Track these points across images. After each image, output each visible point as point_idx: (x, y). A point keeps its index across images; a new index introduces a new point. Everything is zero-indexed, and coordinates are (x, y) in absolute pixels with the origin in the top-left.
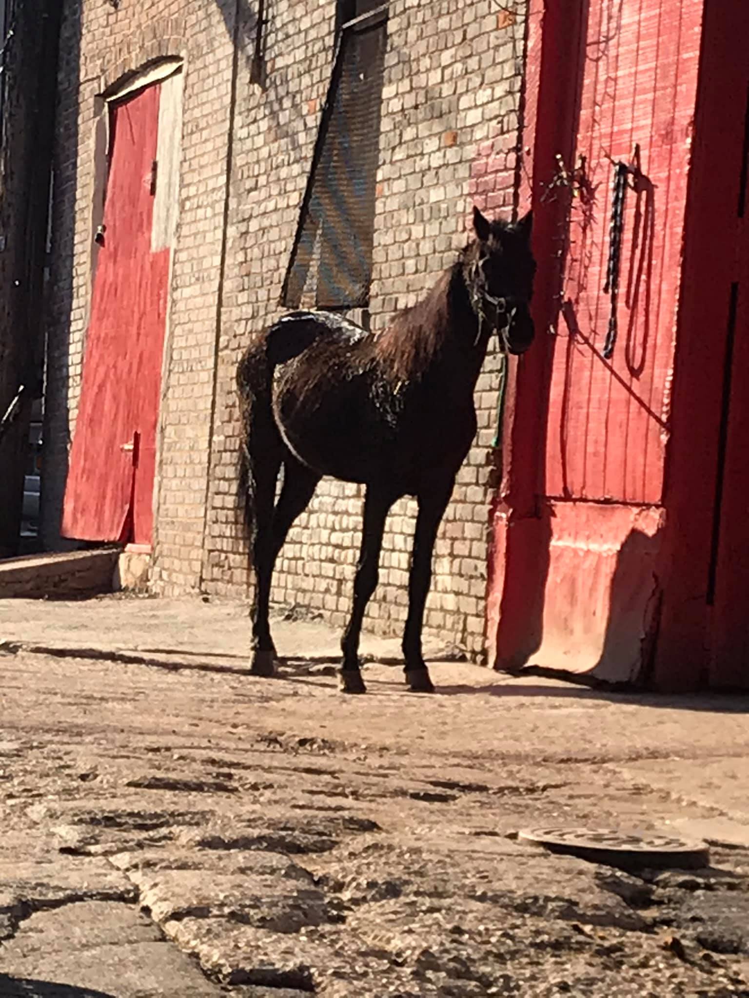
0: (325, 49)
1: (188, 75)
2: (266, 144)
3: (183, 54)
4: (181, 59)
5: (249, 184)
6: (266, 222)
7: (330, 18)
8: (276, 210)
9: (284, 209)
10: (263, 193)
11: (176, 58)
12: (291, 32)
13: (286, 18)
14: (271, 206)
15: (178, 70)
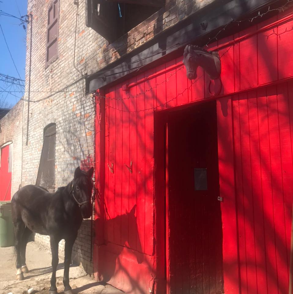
0: (41, 140)
1: (14, 144)
2: (29, 156)
3: (13, 140)
4: (12, 141)
5: (27, 163)
6: (30, 170)
7: (42, 134)
8: (32, 168)
9: (34, 168)
10: (30, 165)
11: (11, 141)
12: (34, 137)
13: (33, 134)
14: (31, 167)
15: (12, 143)
